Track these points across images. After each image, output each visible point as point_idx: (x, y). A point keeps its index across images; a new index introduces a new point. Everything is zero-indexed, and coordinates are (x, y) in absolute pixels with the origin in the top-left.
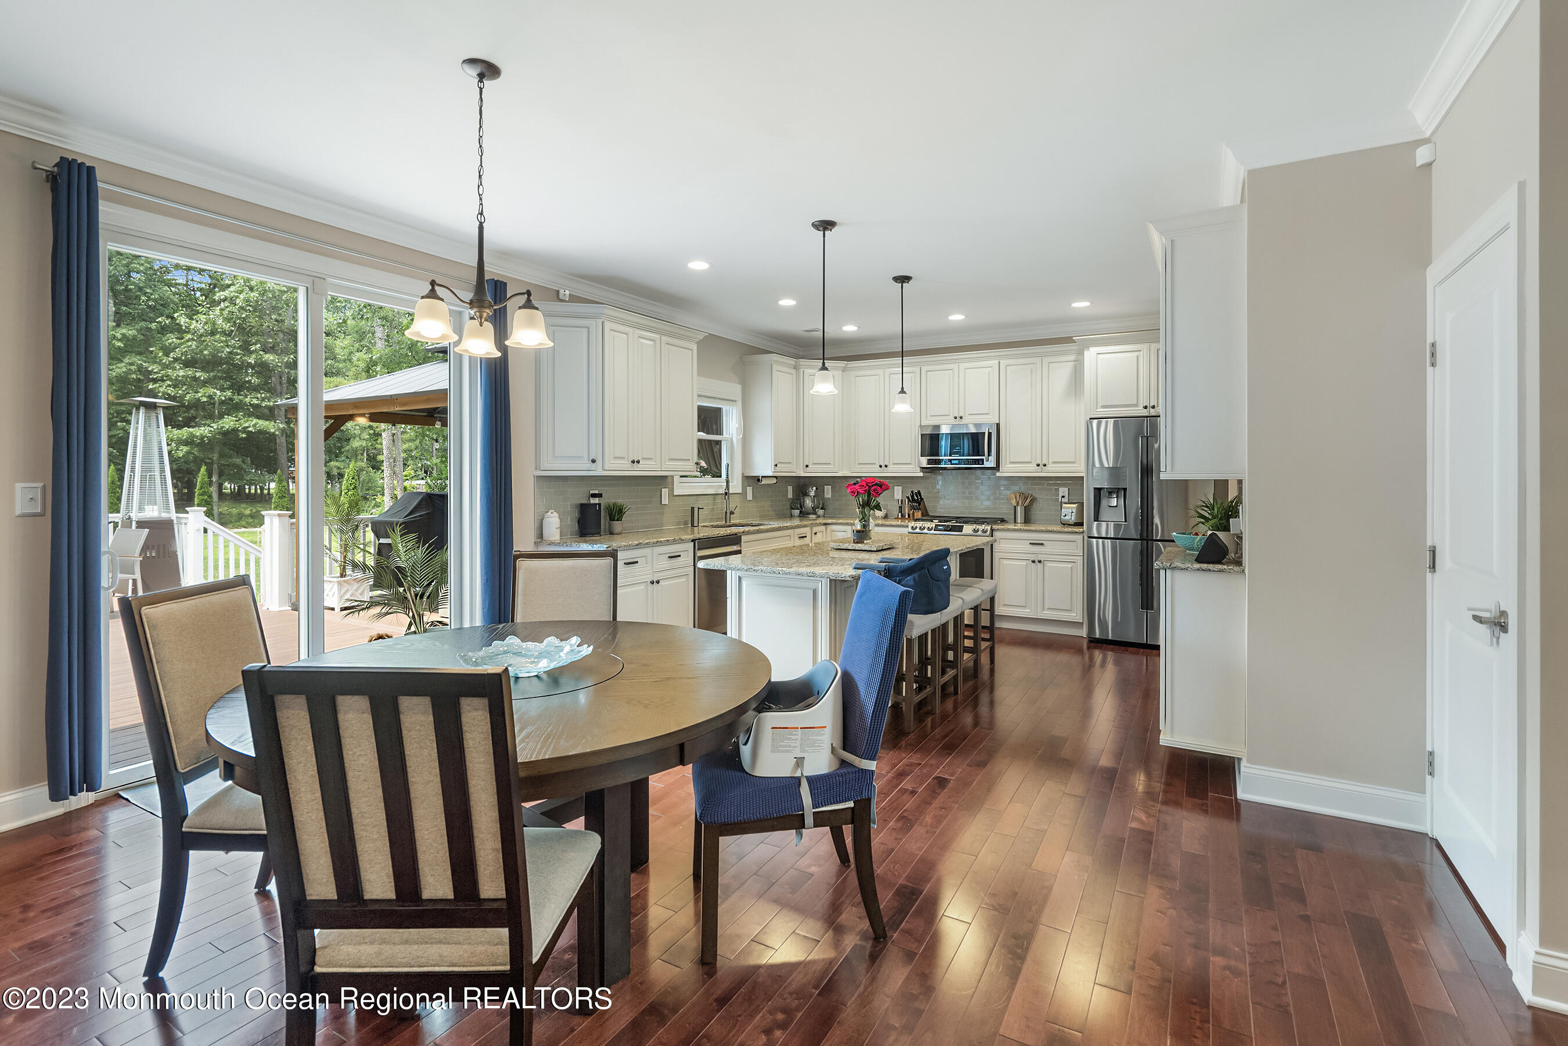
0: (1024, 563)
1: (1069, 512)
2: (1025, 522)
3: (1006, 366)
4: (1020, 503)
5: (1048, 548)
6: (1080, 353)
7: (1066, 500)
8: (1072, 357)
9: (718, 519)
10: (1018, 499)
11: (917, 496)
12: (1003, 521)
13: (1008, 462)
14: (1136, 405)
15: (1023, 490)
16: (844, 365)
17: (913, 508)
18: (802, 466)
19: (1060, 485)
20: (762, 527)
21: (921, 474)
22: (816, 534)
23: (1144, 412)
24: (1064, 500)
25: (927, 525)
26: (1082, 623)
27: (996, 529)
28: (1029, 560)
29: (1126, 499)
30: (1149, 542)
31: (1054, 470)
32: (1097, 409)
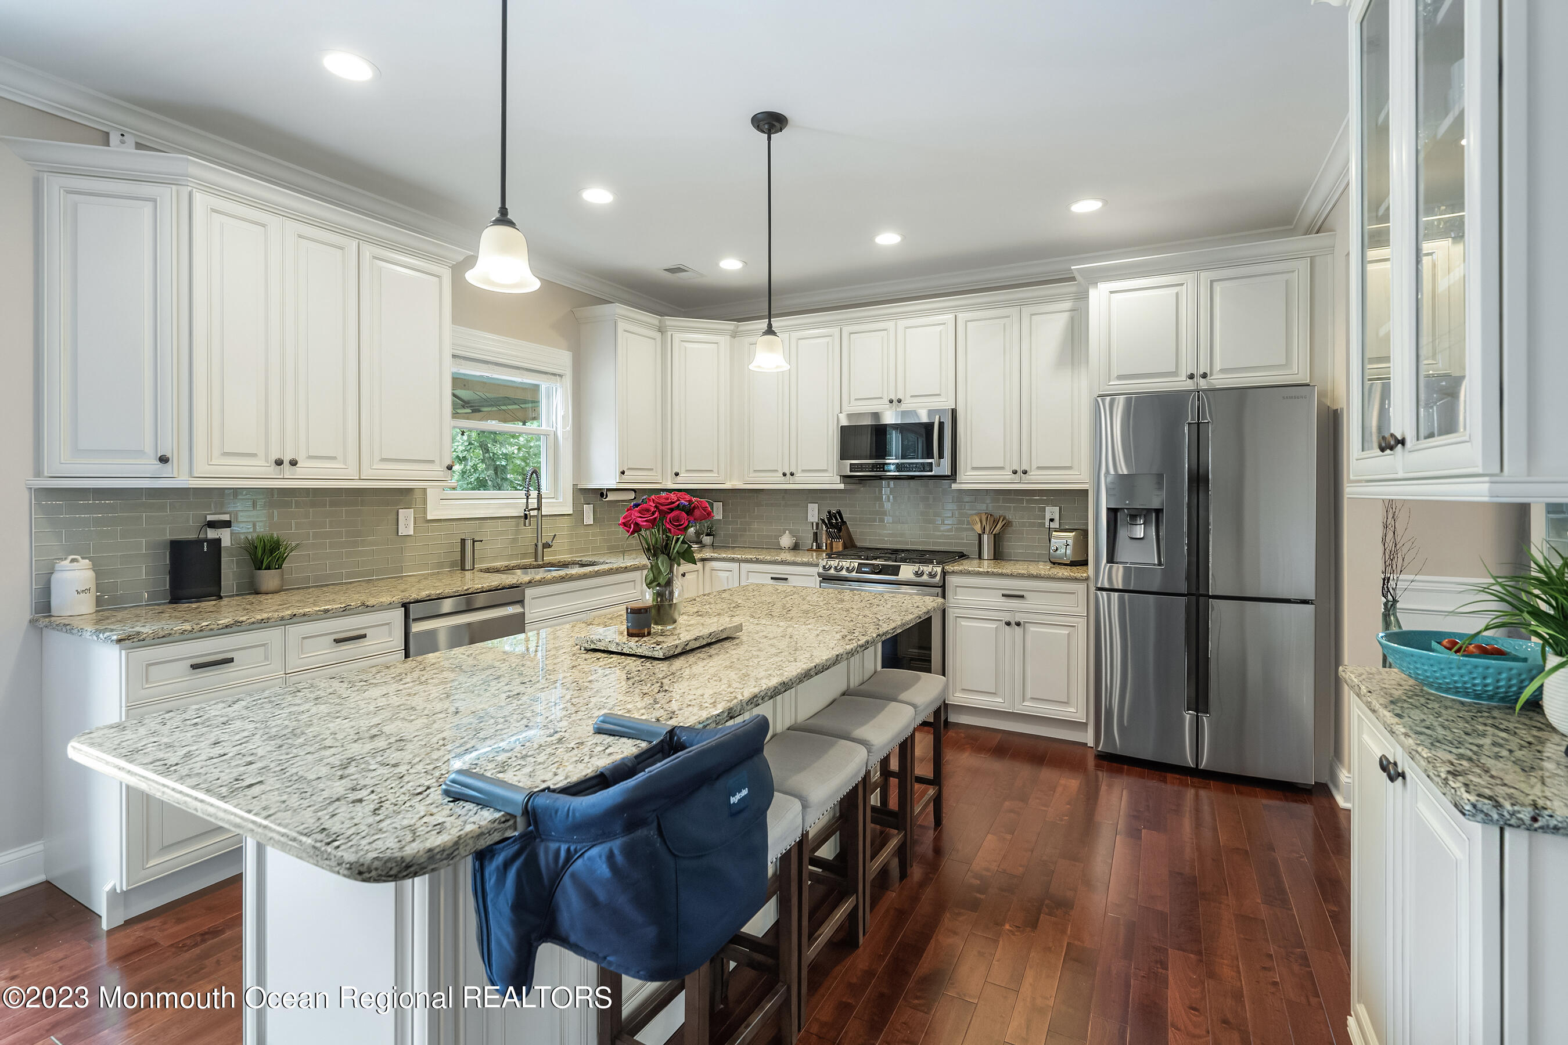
0: (993, 625)
1: (1063, 542)
2: (995, 559)
3: (966, 322)
4: (987, 529)
5: (1033, 602)
6: (1082, 297)
7: (1055, 525)
8: (1068, 305)
9: (524, 555)
10: (984, 523)
11: (836, 519)
12: (962, 556)
13: (969, 467)
14: (1175, 374)
15: (990, 510)
16: (732, 327)
17: (829, 535)
18: (670, 475)
19: (1047, 503)
20: (596, 568)
21: (842, 486)
22: (684, 575)
23: (1190, 385)
24: (1053, 525)
25: (845, 563)
26: (1086, 724)
27: (951, 571)
28: (1002, 620)
29: (1160, 527)
30: (1202, 599)
31: (1039, 480)
32: (1109, 381)
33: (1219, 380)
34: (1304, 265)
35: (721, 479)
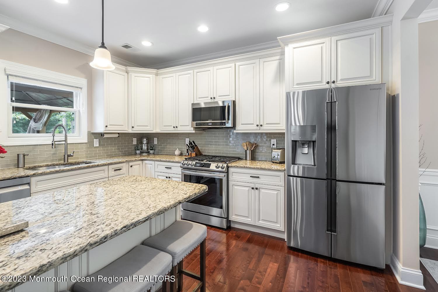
0: (247, 189)
1: (276, 154)
3: (239, 66)
4: (249, 148)
5: (263, 180)
6: (283, 54)
7: (275, 147)
9: (60, 160)
10: (248, 146)
11: (193, 144)
12: (239, 159)
13: (240, 124)
14: (321, 82)
15: (250, 141)
18: (130, 127)
19: (272, 138)
20: (91, 164)
21: (194, 132)
22: (131, 166)
23: (327, 86)
24: (274, 147)
25: (190, 162)
26: (284, 232)
27: (230, 166)
28: (250, 187)
29: (315, 149)
30: (333, 182)
31: (267, 129)
32: (293, 86)
33: (340, 84)
34: (378, 31)
35: (151, 129)
